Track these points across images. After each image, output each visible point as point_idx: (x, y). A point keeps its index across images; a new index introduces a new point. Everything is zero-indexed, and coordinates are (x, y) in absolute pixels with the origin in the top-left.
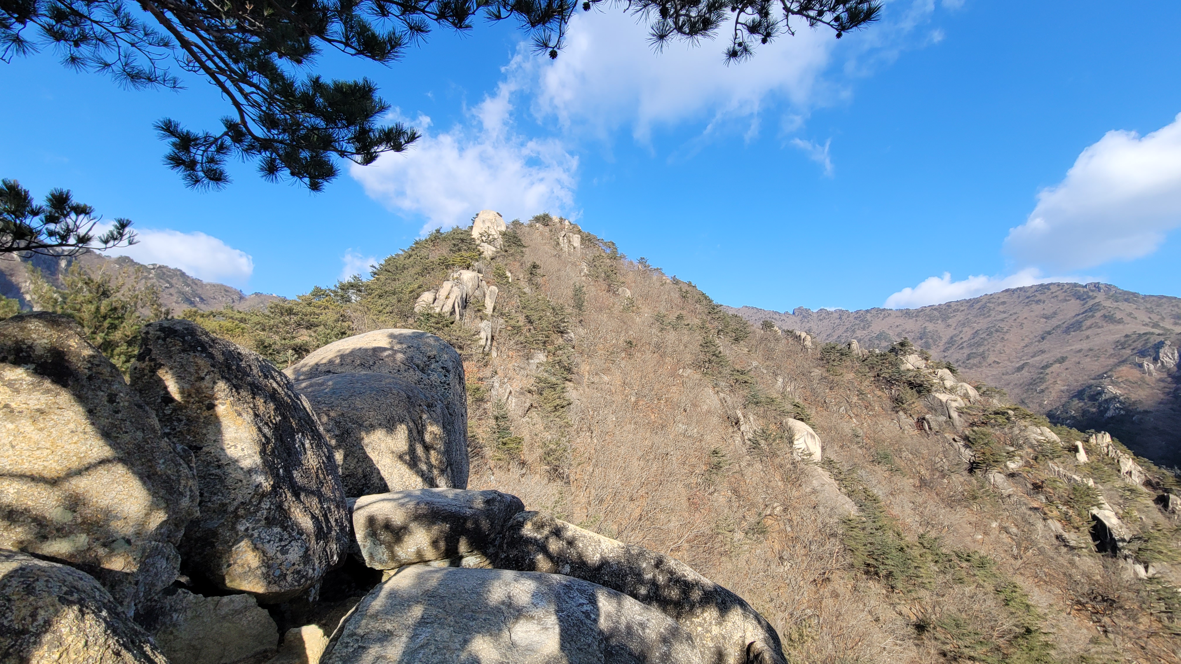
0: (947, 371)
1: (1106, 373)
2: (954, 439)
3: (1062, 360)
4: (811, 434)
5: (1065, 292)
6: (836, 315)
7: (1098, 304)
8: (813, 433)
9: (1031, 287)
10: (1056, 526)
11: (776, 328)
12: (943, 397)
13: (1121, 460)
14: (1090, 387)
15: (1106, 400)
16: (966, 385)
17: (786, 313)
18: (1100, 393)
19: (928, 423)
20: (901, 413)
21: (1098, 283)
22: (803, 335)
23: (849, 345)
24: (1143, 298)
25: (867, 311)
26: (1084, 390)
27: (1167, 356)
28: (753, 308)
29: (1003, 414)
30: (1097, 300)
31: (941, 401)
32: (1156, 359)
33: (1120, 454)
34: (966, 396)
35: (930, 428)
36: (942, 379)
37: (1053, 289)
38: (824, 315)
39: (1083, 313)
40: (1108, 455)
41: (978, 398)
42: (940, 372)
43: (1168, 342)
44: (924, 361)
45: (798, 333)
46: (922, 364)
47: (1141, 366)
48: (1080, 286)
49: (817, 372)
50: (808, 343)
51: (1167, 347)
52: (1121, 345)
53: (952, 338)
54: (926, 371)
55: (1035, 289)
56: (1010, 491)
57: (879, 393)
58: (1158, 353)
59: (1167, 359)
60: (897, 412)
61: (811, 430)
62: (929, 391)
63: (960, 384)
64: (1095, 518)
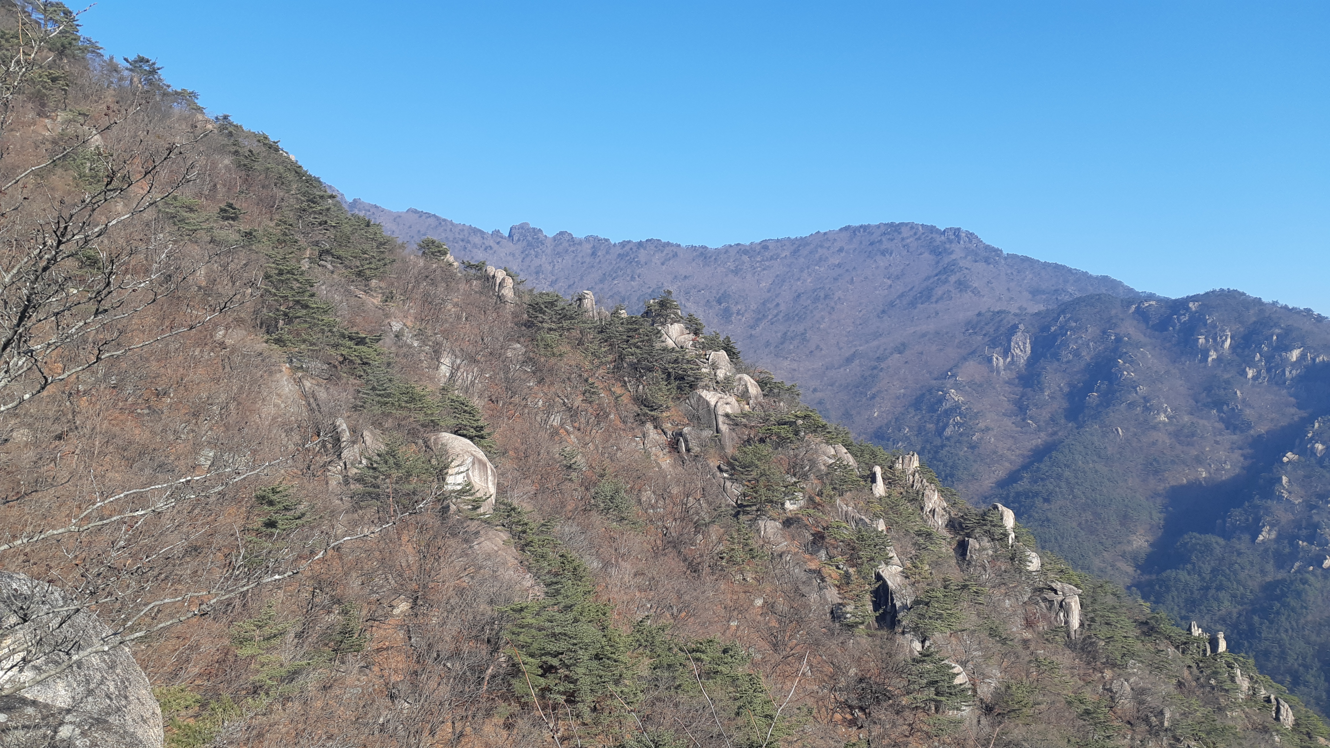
0: (723, 353)
1: (950, 370)
2: (719, 467)
3: (901, 349)
4: (480, 461)
5: (919, 239)
6: (587, 248)
7: (954, 263)
8: (485, 459)
9: (878, 226)
10: (832, 595)
11: (450, 258)
12: (711, 397)
13: (927, 492)
14: (930, 391)
15: (946, 411)
16: (746, 377)
17: (497, 233)
18: (940, 401)
19: (686, 441)
20: (649, 426)
21: (959, 229)
22: (500, 275)
23: (580, 300)
24: (1006, 259)
25: (640, 244)
26: (923, 395)
27: (1019, 347)
28: (429, 215)
29: (791, 424)
30: (953, 257)
31: (708, 403)
32: (1006, 352)
33: (926, 484)
34: (744, 396)
35: (688, 450)
36: (714, 367)
37: (905, 232)
38: (566, 244)
39: (936, 275)
40: (913, 486)
41: (761, 399)
42: (712, 355)
43: (1021, 327)
44: (692, 336)
45: (491, 270)
46: (687, 339)
47: (990, 360)
48: (938, 231)
49: (517, 350)
50: (508, 292)
51: (1019, 334)
52: (972, 326)
53: (764, 304)
54: (691, 353)
55: (883, 229)
56: (783, 545)
57: (618, 390)
58: (1009, 341)
59: (1018, 351)
60: (643, 423)
61: (481, 454)
62: (692, 386)
63: (738, 376)
64: (879, 577)
